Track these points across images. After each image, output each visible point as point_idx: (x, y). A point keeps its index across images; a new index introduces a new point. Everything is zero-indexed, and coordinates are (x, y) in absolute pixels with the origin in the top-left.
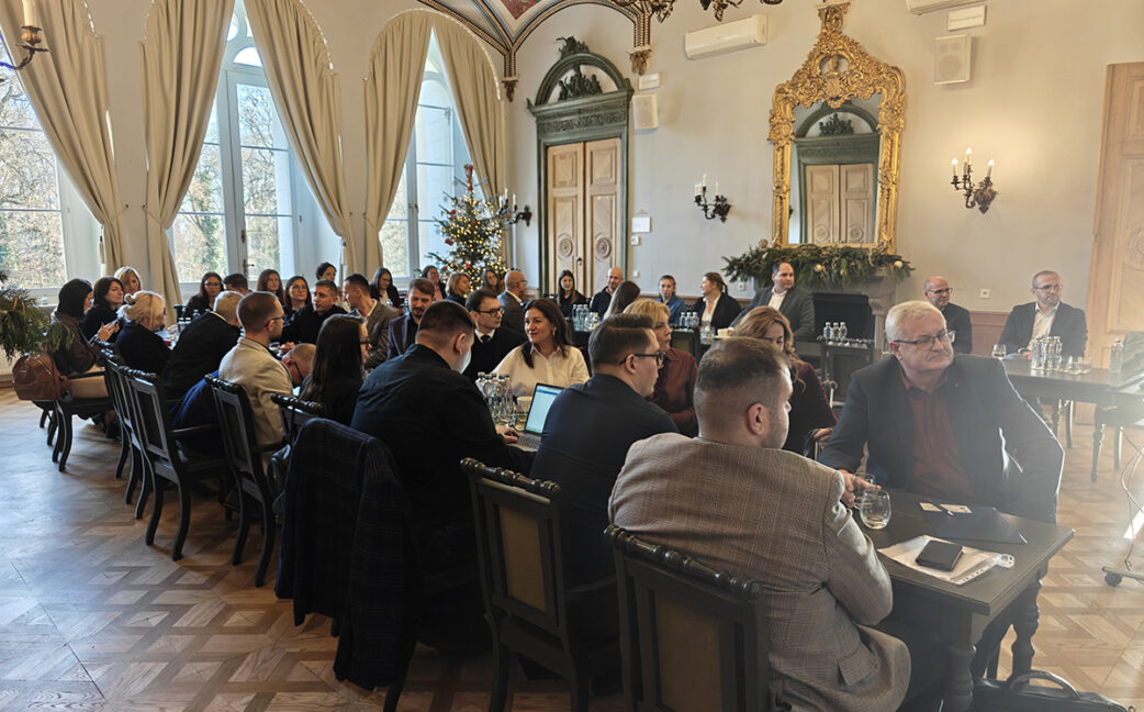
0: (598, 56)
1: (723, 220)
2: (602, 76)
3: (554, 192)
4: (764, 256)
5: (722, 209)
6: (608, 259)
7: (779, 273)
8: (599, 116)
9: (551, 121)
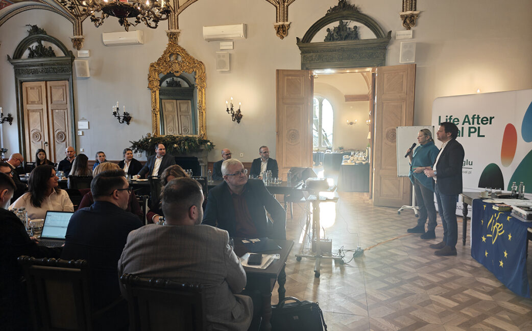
0: (51, 37)
1: (128, 124)
2: (55, 48)
3: (27, 107)
4: (150, 141)
5: (127, 119)
6: (65, 143)
7: (158, 149)
8: (54, 68)
9: (24, 68)
